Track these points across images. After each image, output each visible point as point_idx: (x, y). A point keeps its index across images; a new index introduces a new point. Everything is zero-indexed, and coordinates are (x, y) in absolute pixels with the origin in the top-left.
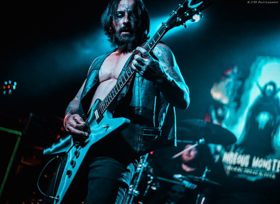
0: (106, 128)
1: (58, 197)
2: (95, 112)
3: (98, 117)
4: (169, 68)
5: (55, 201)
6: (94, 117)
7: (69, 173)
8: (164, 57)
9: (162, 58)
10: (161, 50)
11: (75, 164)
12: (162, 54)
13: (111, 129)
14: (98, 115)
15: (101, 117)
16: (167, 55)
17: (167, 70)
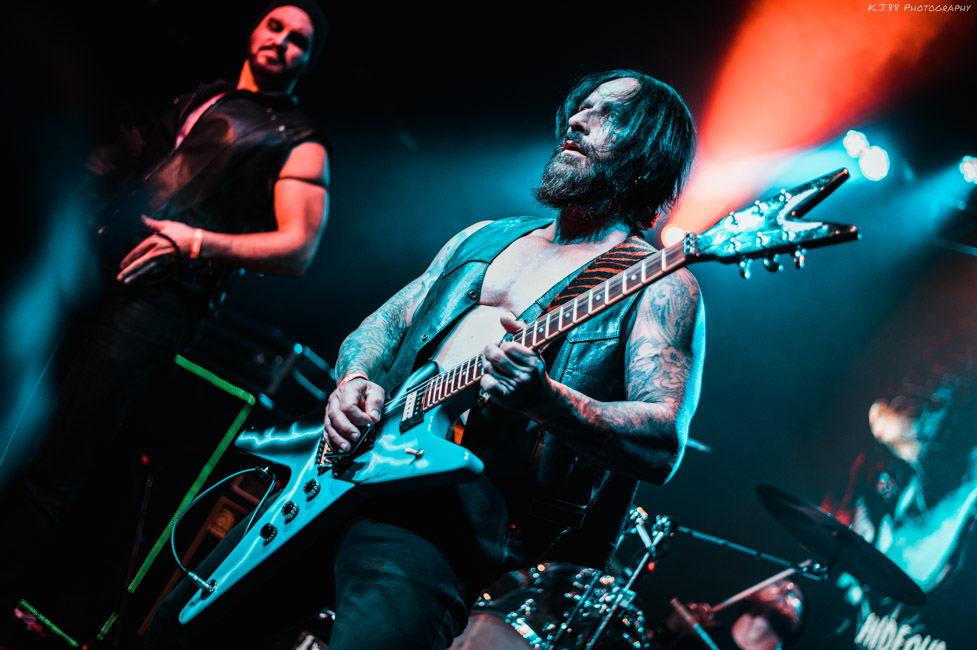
0: (413, 457)
1: (213, 583)
2: (409, 397)
3: (410, 415)
4: (665, 352)
5: (200, 591)
6: (400, 410)
7: (268, 532)
8: (669, 313)
9: (663, 313)
10: (670, 287)
11: (295, 516)
12: (668, 301)
13: (423, 466)
14: (412, 410)
15: (418, 419)
16: (679, 309)
17: (657, 355)
